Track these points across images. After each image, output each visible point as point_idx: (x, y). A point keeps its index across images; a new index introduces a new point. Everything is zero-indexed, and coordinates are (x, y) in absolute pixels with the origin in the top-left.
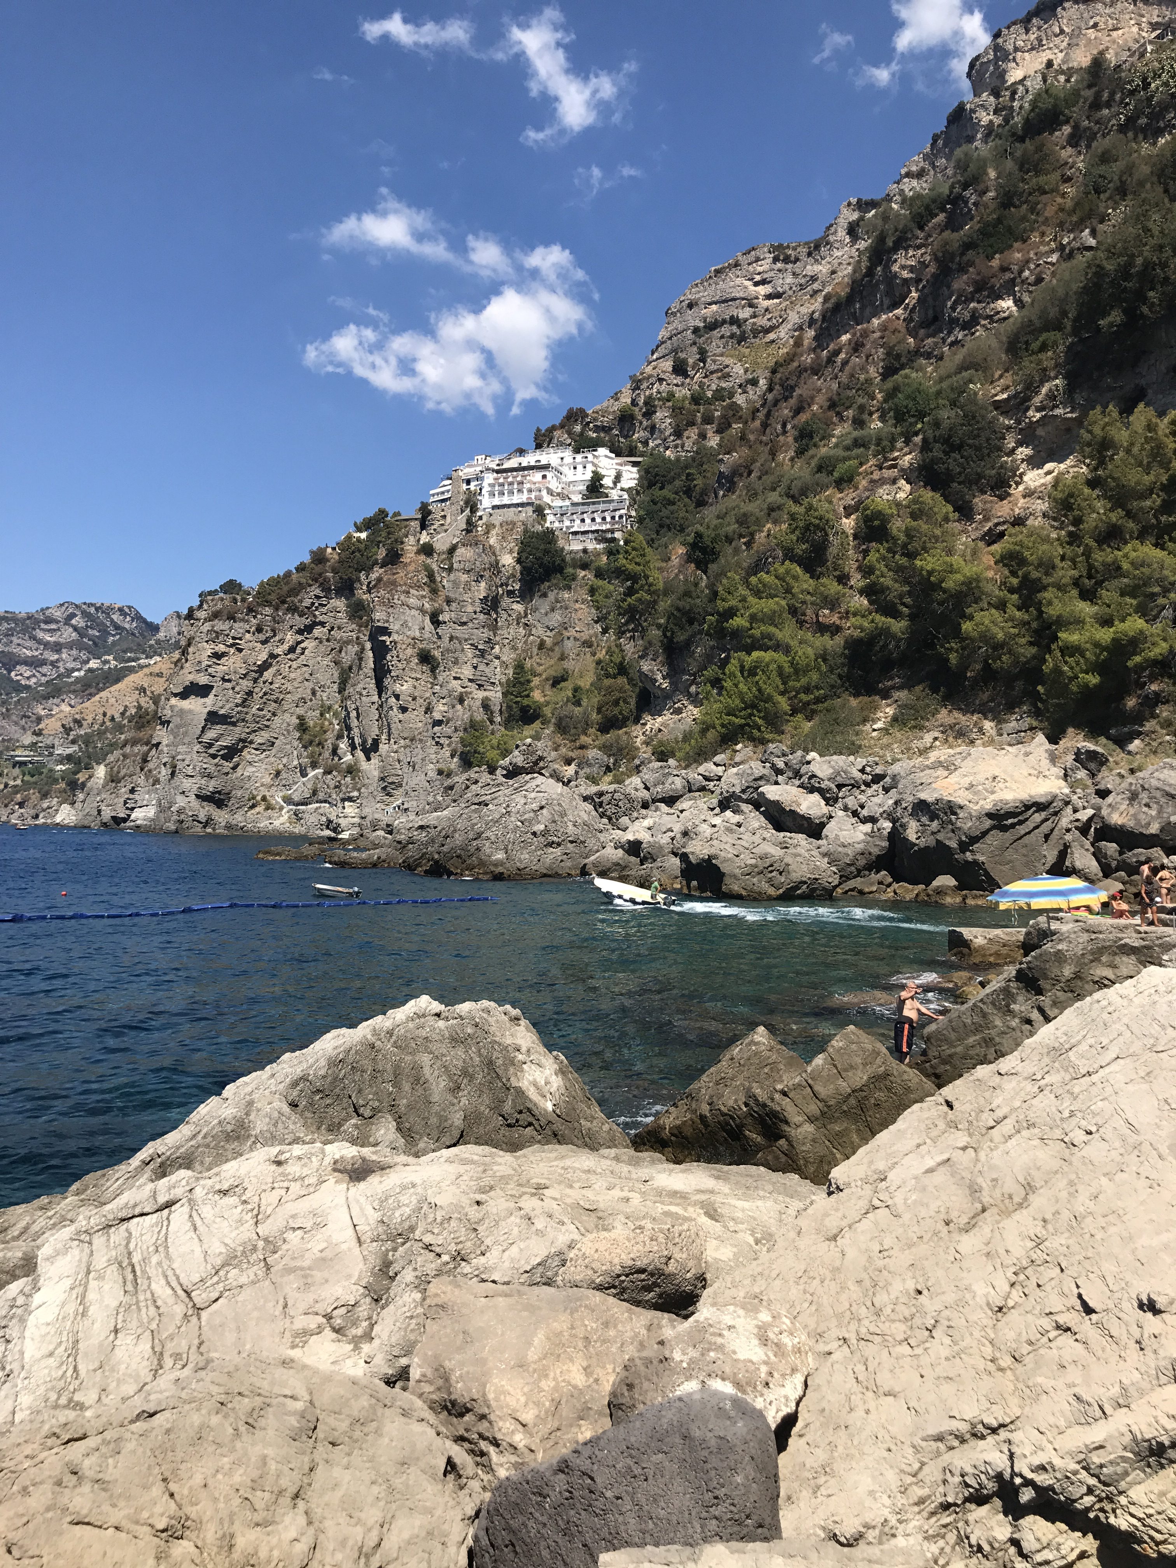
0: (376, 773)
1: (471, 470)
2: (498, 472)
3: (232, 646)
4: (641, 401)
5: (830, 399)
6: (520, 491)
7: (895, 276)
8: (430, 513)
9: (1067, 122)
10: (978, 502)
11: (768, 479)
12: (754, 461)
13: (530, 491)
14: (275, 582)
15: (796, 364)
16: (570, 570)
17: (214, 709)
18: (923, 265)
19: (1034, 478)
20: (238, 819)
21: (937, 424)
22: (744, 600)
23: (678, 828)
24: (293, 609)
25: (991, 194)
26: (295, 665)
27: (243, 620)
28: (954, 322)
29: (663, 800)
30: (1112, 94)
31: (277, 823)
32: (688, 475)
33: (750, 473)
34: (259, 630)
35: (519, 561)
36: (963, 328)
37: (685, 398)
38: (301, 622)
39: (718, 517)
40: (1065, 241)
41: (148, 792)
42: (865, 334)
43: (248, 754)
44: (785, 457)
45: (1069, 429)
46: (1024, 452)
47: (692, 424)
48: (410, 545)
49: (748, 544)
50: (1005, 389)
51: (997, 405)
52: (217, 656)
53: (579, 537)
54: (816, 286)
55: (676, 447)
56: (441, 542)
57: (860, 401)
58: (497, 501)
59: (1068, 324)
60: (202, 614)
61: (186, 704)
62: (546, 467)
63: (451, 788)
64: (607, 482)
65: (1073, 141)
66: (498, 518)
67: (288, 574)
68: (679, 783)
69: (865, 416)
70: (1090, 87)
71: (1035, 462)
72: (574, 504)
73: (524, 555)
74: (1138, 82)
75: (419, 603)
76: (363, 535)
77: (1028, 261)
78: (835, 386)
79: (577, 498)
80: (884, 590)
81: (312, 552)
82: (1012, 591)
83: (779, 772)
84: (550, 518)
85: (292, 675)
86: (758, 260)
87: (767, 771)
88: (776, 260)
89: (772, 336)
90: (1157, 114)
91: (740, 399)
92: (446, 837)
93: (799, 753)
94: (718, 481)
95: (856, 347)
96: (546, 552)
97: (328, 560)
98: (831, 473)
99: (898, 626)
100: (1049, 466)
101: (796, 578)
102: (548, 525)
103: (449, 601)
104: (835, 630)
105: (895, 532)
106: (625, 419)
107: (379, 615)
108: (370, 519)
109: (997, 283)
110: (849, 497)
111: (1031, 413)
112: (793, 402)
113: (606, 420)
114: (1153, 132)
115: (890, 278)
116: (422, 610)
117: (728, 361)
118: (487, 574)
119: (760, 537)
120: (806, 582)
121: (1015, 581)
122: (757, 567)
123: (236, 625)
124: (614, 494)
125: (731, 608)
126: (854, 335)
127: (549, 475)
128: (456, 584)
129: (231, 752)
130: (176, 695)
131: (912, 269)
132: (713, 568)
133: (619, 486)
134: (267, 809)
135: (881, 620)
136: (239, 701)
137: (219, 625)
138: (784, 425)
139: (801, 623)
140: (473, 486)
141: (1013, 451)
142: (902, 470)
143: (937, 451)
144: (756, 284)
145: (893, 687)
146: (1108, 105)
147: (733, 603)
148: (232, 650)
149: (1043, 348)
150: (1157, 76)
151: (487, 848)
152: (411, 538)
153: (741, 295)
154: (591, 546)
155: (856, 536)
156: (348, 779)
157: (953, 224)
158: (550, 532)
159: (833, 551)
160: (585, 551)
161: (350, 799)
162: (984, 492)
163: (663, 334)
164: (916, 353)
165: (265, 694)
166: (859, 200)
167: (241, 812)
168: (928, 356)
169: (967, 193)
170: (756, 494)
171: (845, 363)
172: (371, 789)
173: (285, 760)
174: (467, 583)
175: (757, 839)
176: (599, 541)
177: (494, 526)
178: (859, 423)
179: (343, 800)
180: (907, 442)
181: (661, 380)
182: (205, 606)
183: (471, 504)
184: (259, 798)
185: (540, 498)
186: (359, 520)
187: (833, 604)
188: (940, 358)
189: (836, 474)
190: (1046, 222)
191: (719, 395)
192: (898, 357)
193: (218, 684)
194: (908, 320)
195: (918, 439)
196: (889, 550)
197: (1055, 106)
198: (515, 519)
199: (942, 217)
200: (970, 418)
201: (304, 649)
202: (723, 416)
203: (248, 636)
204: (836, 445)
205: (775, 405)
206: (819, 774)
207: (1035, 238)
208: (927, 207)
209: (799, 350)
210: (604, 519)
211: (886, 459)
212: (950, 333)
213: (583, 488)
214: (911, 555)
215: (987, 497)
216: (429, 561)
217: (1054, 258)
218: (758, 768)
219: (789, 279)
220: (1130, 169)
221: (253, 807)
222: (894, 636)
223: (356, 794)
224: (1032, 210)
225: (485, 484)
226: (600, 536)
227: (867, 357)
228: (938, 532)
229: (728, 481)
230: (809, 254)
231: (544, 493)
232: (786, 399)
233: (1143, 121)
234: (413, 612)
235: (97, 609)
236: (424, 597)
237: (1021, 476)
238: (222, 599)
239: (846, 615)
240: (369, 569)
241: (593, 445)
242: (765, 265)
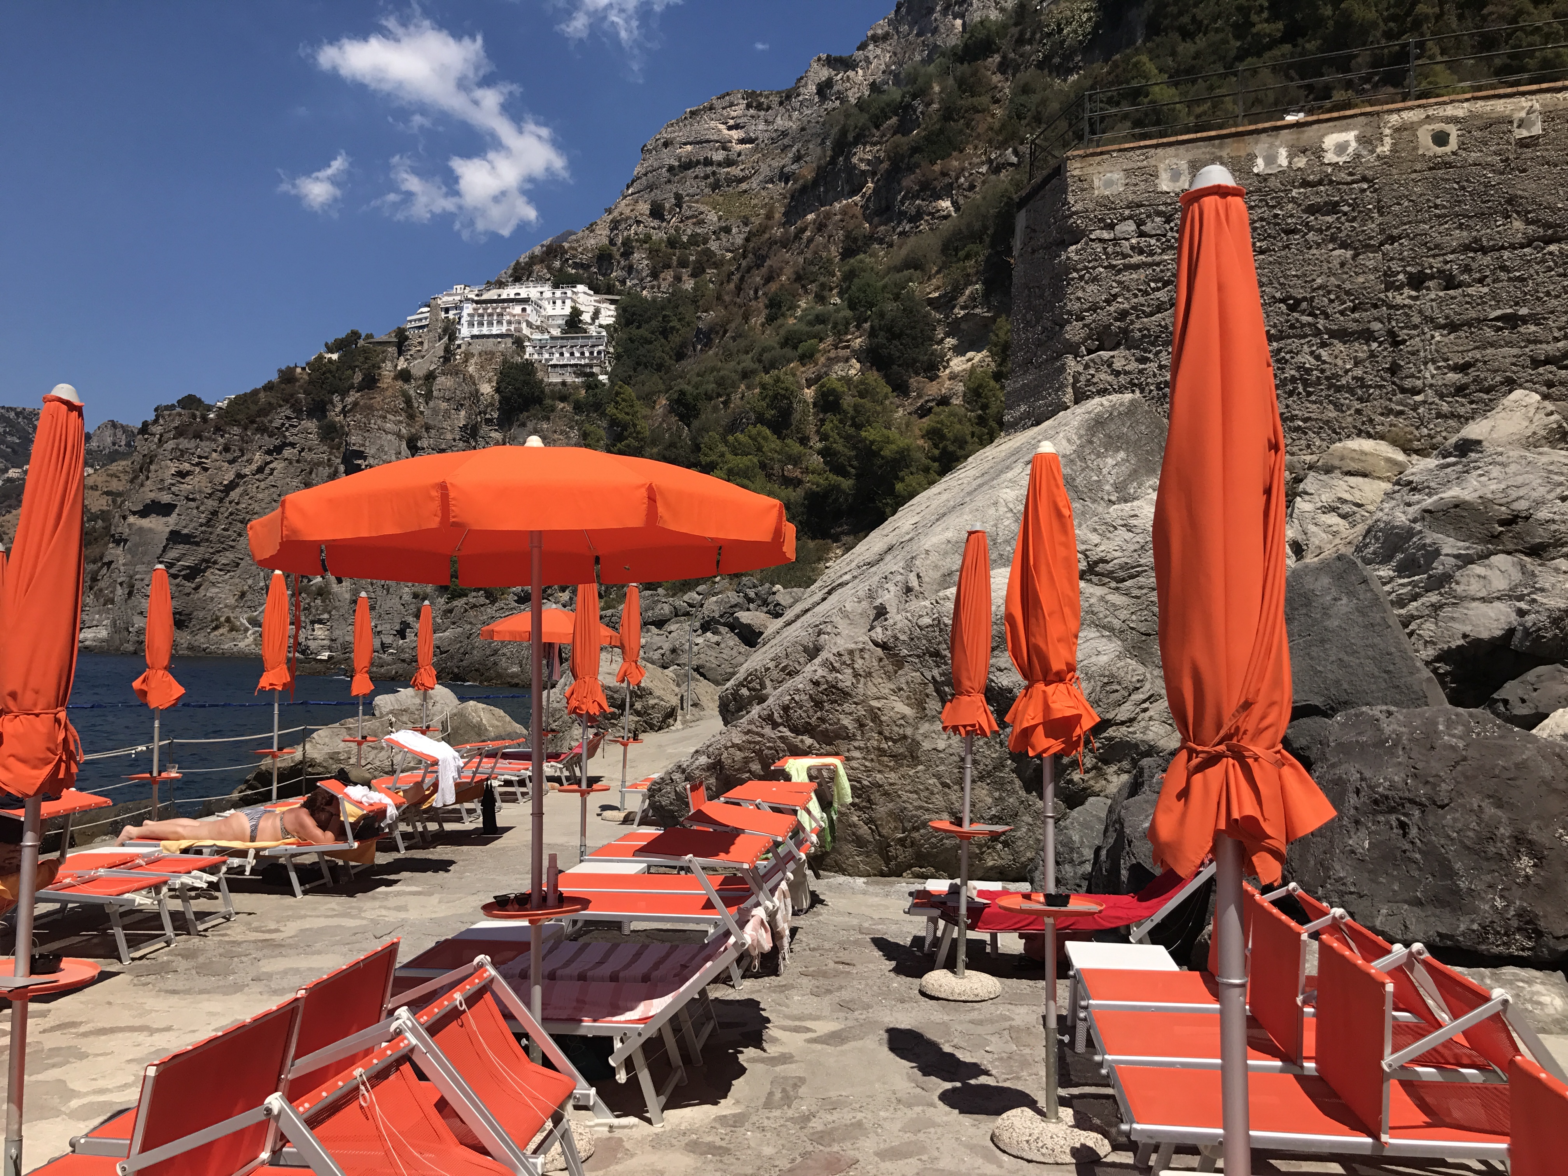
0: (348, 596)
1: (450, 299)
2: (477, 302)
3: (197, 464)
4: (619, 241)
5: (797, 273)
6: (500, 322)
7: (855, 167)
8: (407, 338)
9: (998, 51)
10: (914, 382)
11: (742, 343)
12: (729, 322)
13: (509, 323)
14: (241, 401)
15: (767, 236)
16: (548, 402)
17: (177, 528)
18: (878, 159)
19: (958, 364)
20: (200, 640)
21: (882, 315)
22: (722, 455)
23: (667, 646)
24: (263, 430)
25: (935, 106)
26: (262, 485)
27: (209, 439)
28: (902, 214)
29: (653, 623)
30: (1033, 34)
31: (242, 645)
32: (665, 316)
33: (725, 332)
34: (227, 449)
35: (497, 390)
36: (910, 222)
37: (661, 240)
38: (271, 442)
39: (698, 375)
40: (993, 156)
41: (99, 613)
42: (828, 216)
43: (212, 574)
44: (757, 321)
45: (986, 325)
46: (950, 342)
47: (668, 266)
48: (387, 370)
49: (726, 403)
50: (937, 289)
51: (931, 302)
52: (182, 474)
53: (559, 370)
54: (786, 141)
55: (652, 287)
56: (419, 368)
57: (822, 279)
58: (476, 331)
59: (987, 240)
60: (157, 429)
61: (145, 523)
62: (526, 301)
63: (451, 611)
64: (586, 317)
65: (1002, 68)
66: (477, 348)
67: (255, 392)
68: (667, 609)
69: (826, 293)
70: (1016, 24)
71: (959, 351)
72: (553, 338)
73: (503, 385)
74: (1053, 26)
75: (396, 428)
76: (335, 357)
77: (963, 169)
78: (801, 260)
79: (556, 332)
80: (836, 453)
81: (280, 371)
82: (934, 459)
83: (750, 600)
84: (529, 350)
85: (260, 496)
86: (732, 105)
87: (741, 600)
88: (749, 106)
89: (744, 186)
90: (1068, 57)
91: (713, 245)
92: (465, 654)
93: (767, 585)
94: (697, 336)
95: (820, 227)
96: (526, 383)
97: (297, 380)
98: (795, 348)
99: (847, 484)
100: (970, 354)
101: (765, 439)
102: (527, 356)
103: (428, 428)
104: (799, 482)
105: (845, 406)
106: (603, 258)
107: (355, 439)
108: (342, 340)
109: (938, 184)
110: (810, 371)
111: (956, 310)
112: (764, 270)
113: (585, 258)
114: (1064, 71)
115: (851, 169)
116: (399, 435)
117: (702, 208)
118: (467, 403)
119: (736, 398)
120: (772, 443)
121: (936, 452)
122: (733, 427)
123: (203, 444)
124: (593, 330)
125: (712, 462)
126: (818, 216)
127: (529, 309)
128: (435, 412)
129: (193, 573)
130: (134, 513)
131: (869, 163)
132: (696, 424)
133: (597, 322)
134: (231, 630)
135: (834, 478)
136: (204, 521)
137: (184, 443)
138: (756, 292)
139: (769, 476)
140: (451, 315)
141: (942, 341)
142: (853, 351)
143: (881, 339)
144: (730, 128)
145: (843, 533)
146: (1030, 42)
147: (714, 458)
148: (197, 469)
149: (968, 257)
150: (1069, 23)
151: (503, 663)
152: (389, 364)
153: (715, 137)
154: (570, 379)
155: (815, 405)
156: (318, 602)
157: (903, 129)
158: (529, 364)
159: (796, 416)
160: (564, 383)
161: (320, 622)
162: (917, 374)
163: (638, 170)
164: (871, 238)
165: (231, 514)
166: (828, 56)
167: (202, 634)
168: (881, 241)
169: (915, 103)
170: (731, 355)
171: (810, 240)
172: (342, 611)
173: (250, 582)
174: (447, 411)
175: (734, 653)
176: (578, 375)
177: (473, 355)
178: (821, 298)
179: (313, 622)
180: (858, 327)
181: (638, 222)
182: (161, 421)
183: (450, 331)
184: (222, 619)
185: (519, 330)
186: (331, 341)
187: (796, 461)
188: (891, 245)
189: (800, 351)
190: (978, 136)
191: (694, 240)
192: (855, 240)
193: (181, 503)
194: (865, 207)
195: (867, 326)
196: (841, 421)
197: (988, 36)
198: (494, 349)
199: (894, 120)
200: (908, 311)
201: (273, 470)
202: (697, 261)
203: (214, 455)
204: (800, 319)
205: (748, 271)
206: (783, 603)
207: (969, 150)
208: (882, 110)
209: (770, 223)
210: (583, 354)
211: (841, 341)
212: (899, 223)
213: (561, 322)
214: (858, 427)
215: (920, 378)
216: (406, 387)
217: (984, 169)
218: (734, 597)
219: (762, 126)
220: (1044, 102)
221: (216, 628)
222: (844, 492)
223: (326, 616)
224: (968, 125)
225: (465, 313)
226: (579, 371)
227: (830, 237)
228: (879, 408)
229: (706, 337)
230: (781, 103)
231: (524, 325)
232: (758, 267)
233: (1057, 60)
234: (389, 437)
235: (18, 414)
236: (401, 422)
237: (948, 361)
238: (180, 415)
239: (806, 471)
240: (344, 394)
241: (573, 282)
242: (738, 110)
